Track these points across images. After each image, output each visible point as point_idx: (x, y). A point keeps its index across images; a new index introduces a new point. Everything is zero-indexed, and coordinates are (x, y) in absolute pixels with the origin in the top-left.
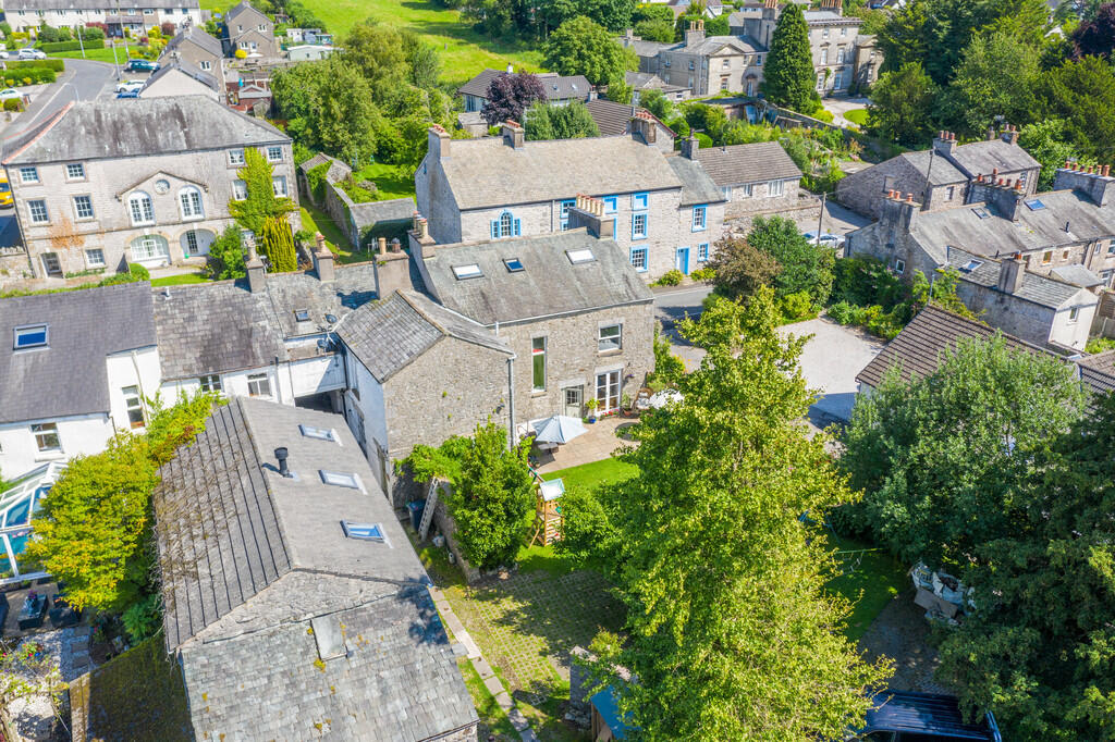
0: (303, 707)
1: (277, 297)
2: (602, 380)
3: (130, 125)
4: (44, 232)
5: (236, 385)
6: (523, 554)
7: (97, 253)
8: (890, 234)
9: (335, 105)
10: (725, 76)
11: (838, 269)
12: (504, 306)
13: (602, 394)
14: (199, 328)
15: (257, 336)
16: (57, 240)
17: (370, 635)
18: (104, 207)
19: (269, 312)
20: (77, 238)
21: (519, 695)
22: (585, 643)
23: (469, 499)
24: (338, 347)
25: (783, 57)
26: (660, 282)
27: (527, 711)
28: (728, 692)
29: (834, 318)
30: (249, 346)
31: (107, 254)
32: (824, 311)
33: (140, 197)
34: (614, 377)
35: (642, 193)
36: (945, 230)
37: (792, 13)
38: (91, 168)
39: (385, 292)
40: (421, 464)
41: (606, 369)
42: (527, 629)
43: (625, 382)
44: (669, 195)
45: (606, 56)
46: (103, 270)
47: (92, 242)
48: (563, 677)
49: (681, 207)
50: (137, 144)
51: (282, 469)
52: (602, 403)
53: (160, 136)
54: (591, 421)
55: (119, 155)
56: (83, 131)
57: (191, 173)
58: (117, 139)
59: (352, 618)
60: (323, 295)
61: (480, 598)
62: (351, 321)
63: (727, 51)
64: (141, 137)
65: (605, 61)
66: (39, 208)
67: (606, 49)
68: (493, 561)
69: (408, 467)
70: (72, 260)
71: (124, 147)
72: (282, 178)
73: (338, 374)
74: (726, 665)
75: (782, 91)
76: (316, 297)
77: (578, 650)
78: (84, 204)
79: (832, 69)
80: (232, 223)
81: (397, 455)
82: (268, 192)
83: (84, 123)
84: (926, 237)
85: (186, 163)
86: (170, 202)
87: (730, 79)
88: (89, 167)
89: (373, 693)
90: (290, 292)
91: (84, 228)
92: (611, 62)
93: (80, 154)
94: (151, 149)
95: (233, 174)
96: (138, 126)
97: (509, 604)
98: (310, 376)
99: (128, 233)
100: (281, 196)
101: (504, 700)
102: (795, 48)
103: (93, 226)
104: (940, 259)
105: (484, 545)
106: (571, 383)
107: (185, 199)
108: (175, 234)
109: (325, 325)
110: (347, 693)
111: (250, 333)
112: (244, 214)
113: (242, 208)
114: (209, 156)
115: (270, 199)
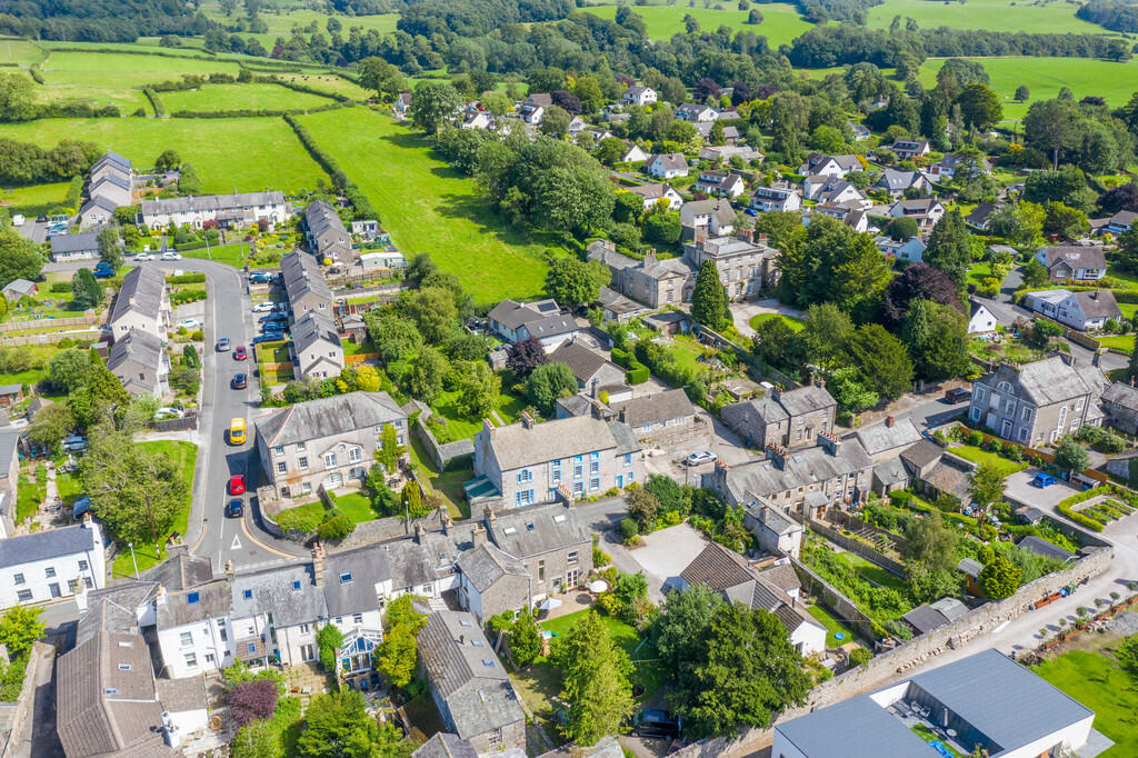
0: (480, 714)
1: (431, 546)
2: (569, 574)
3: (325, 415)
4: (284, 477)
5: (419, 590)
6: (536, 661)
7: (308, 485)
8: (719, 481)
9: (421, 370)
10: (670, 291)
11: (695, 498)
12: (527, 549)
13: (570, 580)
14: (402, 565)
15: (425, 567)
16: (290, 480)
17: (494, 695)
18: (313, 462)
19: (428, 554)
20: (299, 479)
21: (536, 714)
22: (556, 695)
23: (517, 643)
24: (458, 570)
25: (703, 294)
26: (607, 495)
27: (538, 719)
28: (589, 710)
29: (691, 523)
30: (423, 571)
31: (313, 485)
32: (688, 518)
33: (330, 454)
34: (575, 573)
35: (596, 452)
36: (747, 481)
37: (708, 267)
38: (308, 444)
39: (477, 544)
40: (495, 623)
41: (572, 570)
42: (537, 691)
43: (580, 574)
44: (610, 451)
45: (587, 284)
46: (310, 493)
47: (305, 480)
48: (550, 707)
49: (617, 456)
50: (329, 427)
51: (462, 642)
52: (570, 585)
53: (340, 421)
54: (565, 593)
55: (322, 435)
56: (303, 422)
57: (356, 440)
58: (320, 426)
59: (490, 690)
60: (449, 545)
61: (521, 679)
62: (463, 558)
63: (671, 275)
64: (331, 422)
65: (586, 289)
66: (283, 466)
67: (586, 281)
68: (525, 664)
69: (490, 623)
70: (295, 489)
71: (324, 430)
72: (401, 436)
73: (458, 581)
74: (588, 702)
75: (703, 316)
76: (446, 545)
77: (554, 698)
78: (304, 461)
79: (745, 281)
80: (375, 462)
81: (485, 619)
82: (394, 444)
83: (302, 417)
84: (734, 484)
85: (354, 435)
86: (343, 457)
87: (673, 292)
88: (306, 443)
89: (497, 711)
90: (436, 544)
91: (302, 473)
92: (590, 290)
93: (302, 439)
94: (337, 430)
95: (377, 437)
96: (329, 416)
97: (531, 681)
98: (446, 584)
99: (323, 473)
100: (400, 445)
101: (531, 715)
102: (710, 289)
103: (307, 472)
104: (740, 499)
105: (522, 659)
106: (556, 577)
107: (352, 452)
108: (346, 471)
109: (452, 560)
110: (490, 711)
111: (422, 565)
112: (381, 457)
113: (381, 453)
114: (365, 430)
115: (395, 447)
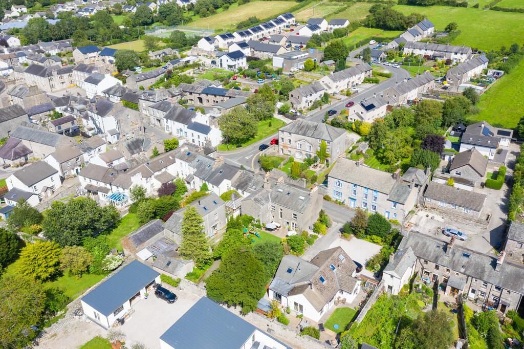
3: (305, 127)
4: (282, 144)
16: (284, 146)
18: (293, 143)
20: (287, 147)
31: (291, 152)
33: (300, 143)
35: (376, 191)
44: (384, 195)
46: (290, 155)
47: (289, 149)
49: (388, 200)
53: (309, 132)
55: (298, 134)
56: (296, 126)
57: (310, 142)
58: (301, 130)
64: (305, 131)
66: (283, 139)
70: (286, 151)
71: (300, 133)
72: (329, 149)
78: (290, 141)
80: (316, 155)
82: (325, 151)
83: (298, 124)
85: (310, 139)
86: (305, 146)
88: (292, 134)
91: (289, 146)
93: (291, 132)
94: (304, 134)
95: (319, 144)
96: (307, 128)
99: (296, 150)
100: (328, 153)
106: (287, 221)
107: (308, 146)
108: (304, 153)
112: (319, 154)
113: (319, 152)
114: (314, 139)
115: (325, 153)
